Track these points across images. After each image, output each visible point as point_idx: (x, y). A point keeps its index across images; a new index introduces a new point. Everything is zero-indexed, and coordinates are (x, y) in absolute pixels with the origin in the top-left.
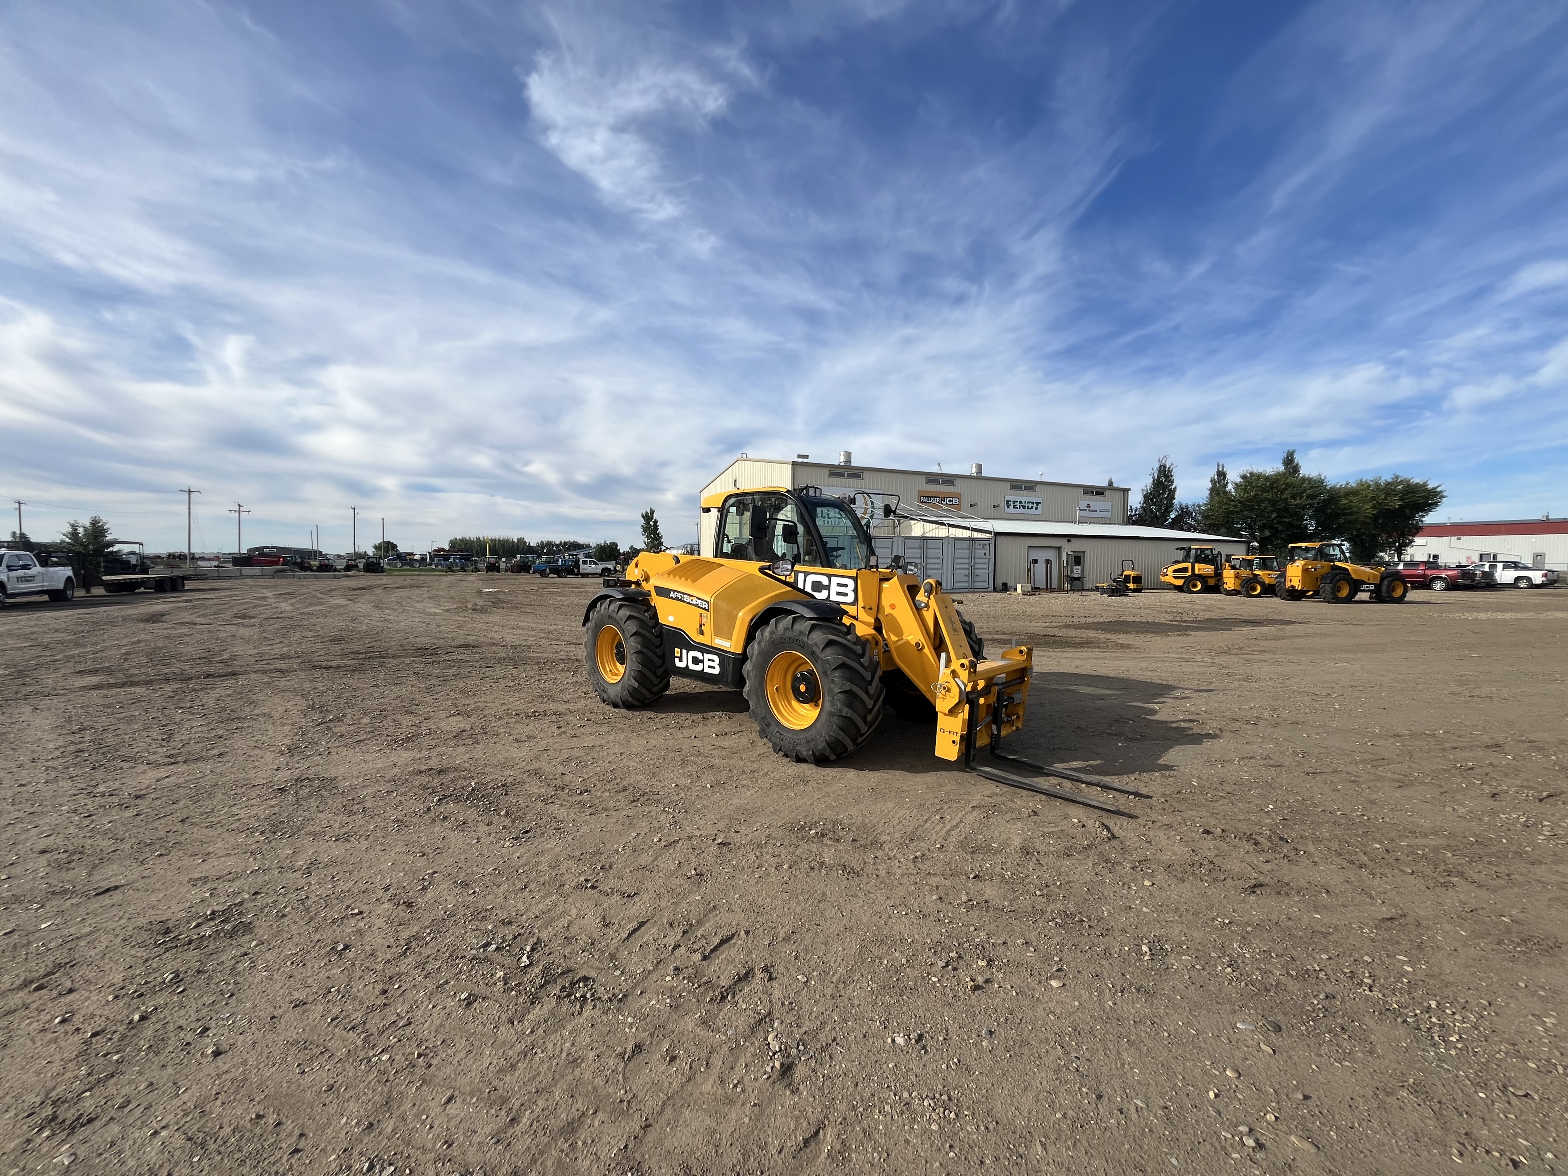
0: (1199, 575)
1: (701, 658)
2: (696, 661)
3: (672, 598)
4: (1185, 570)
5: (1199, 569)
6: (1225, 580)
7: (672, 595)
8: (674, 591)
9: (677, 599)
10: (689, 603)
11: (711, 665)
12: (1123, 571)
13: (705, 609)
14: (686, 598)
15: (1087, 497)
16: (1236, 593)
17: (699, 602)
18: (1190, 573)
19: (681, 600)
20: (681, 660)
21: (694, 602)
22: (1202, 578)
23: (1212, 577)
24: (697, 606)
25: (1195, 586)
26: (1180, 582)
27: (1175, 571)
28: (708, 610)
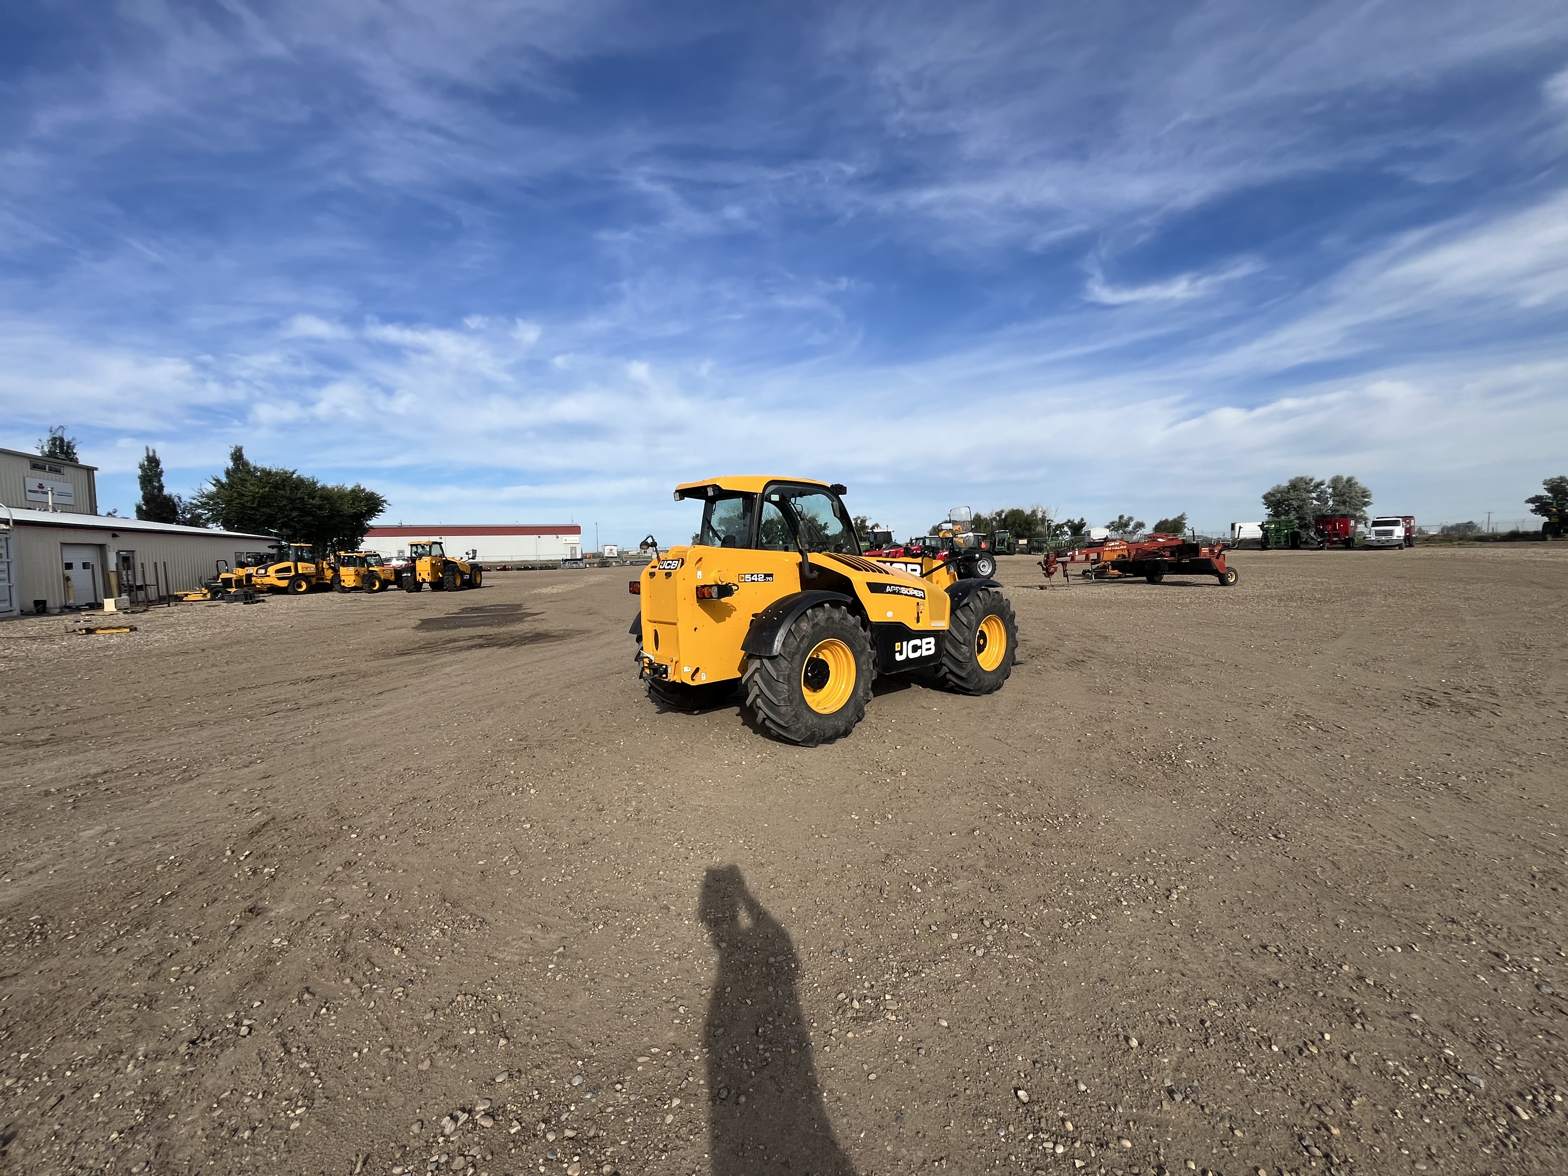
0: (302, 574)
1: (919, 644)
2: (915, 648)
3: (889, 593)
4: (288, 569)
5: (302, 568)
6: (342, 578)
7: (888, 589)
8: (890, 585)
9: (894, 592)
10: (906, 595)
11: (928, 647)
12: (219, 574)
13: (921, 598)
14: (904, 590)
15: (38, 473)
16: (355, 589)
17: (915, 592)
18: (293, 573)
19: (899, 593)
20: (901, 654)
21: (911, 593)
22: (305, 577)
23: (313, 576)
24: (914, 596)
25: (301, 586)
26: (284, 584)
27: (277, 571)
28: (924, 598)
